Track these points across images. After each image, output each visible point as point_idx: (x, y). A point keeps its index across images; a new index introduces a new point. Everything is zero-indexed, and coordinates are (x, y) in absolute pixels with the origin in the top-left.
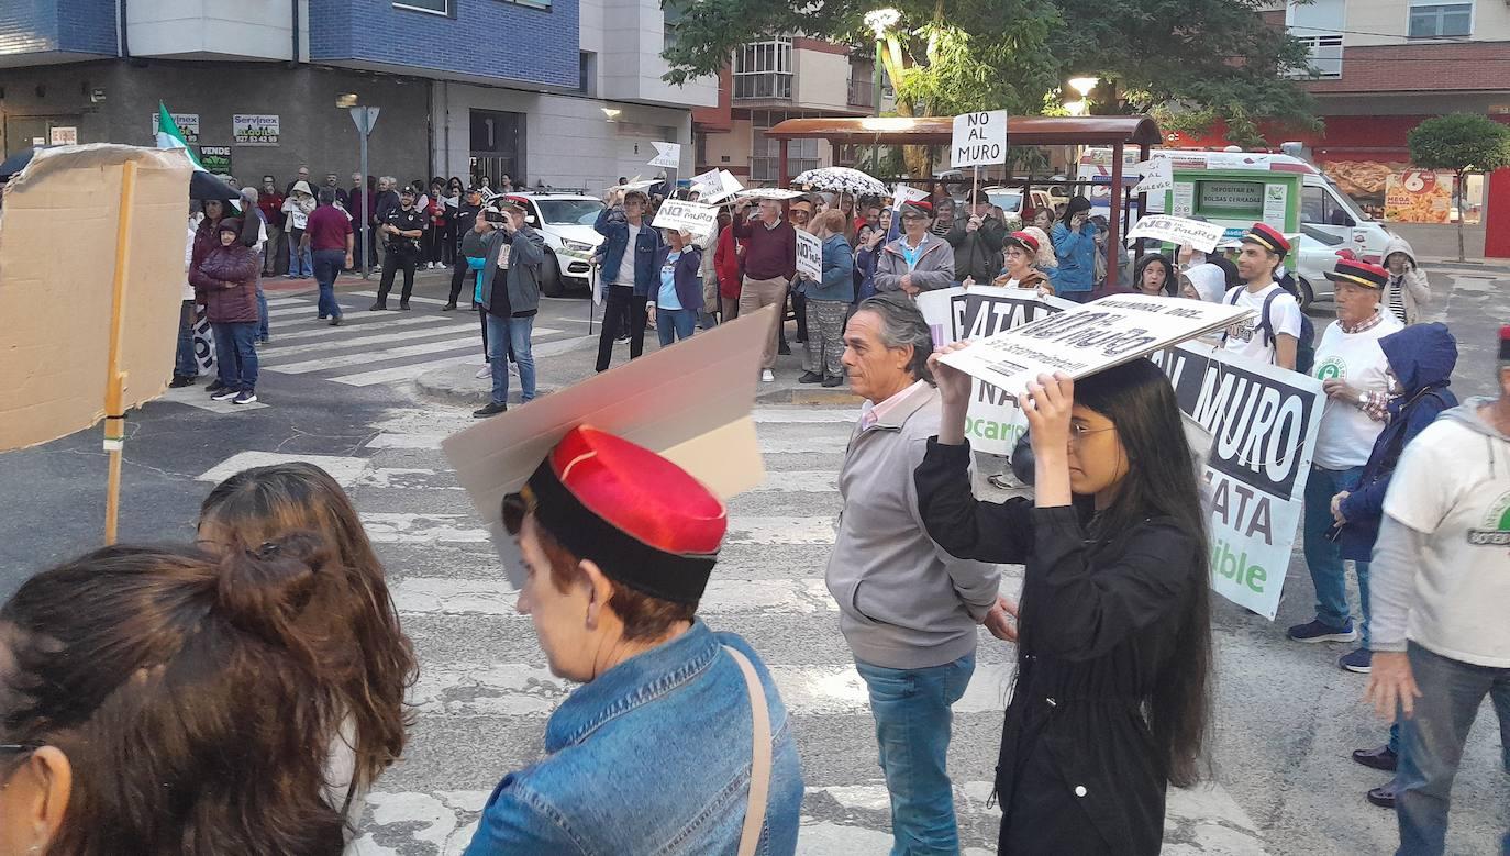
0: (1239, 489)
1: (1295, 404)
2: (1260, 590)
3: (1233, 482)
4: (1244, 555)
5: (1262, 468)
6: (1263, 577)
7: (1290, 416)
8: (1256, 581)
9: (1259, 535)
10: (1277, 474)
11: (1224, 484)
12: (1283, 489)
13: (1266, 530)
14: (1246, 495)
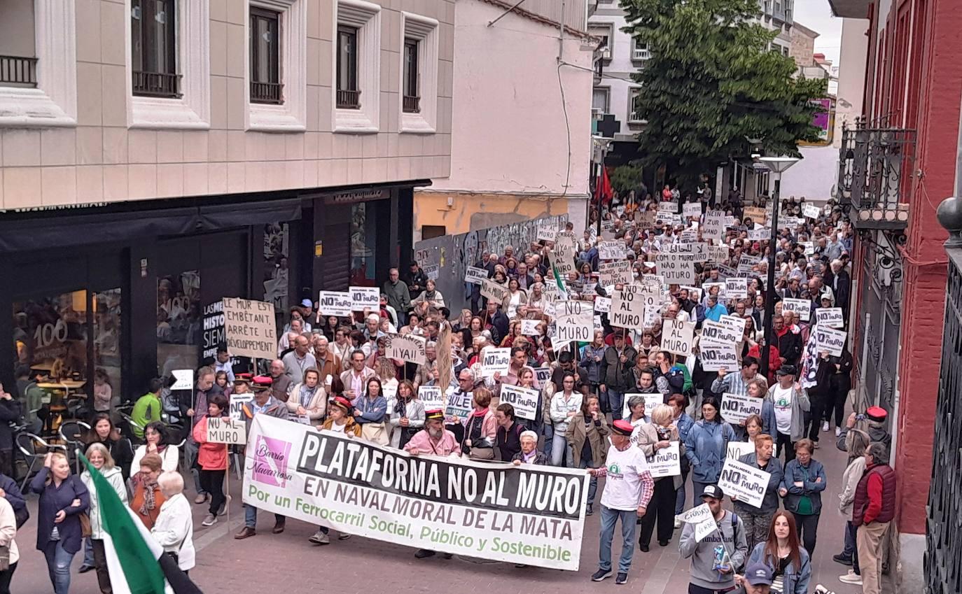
0: (552, 521)
1: (576, 481)
2: (568, 560)
3: (548, 519)
4: (560, 548)
5: (564, 509)
6: (569, 554)
7: (574, 487)
8: (566, 557)
9: (566, 538)
10: (571, 510)
11: (544, 520)
12: (576, 517)
13: (569, 535)
14: (556, 523)
